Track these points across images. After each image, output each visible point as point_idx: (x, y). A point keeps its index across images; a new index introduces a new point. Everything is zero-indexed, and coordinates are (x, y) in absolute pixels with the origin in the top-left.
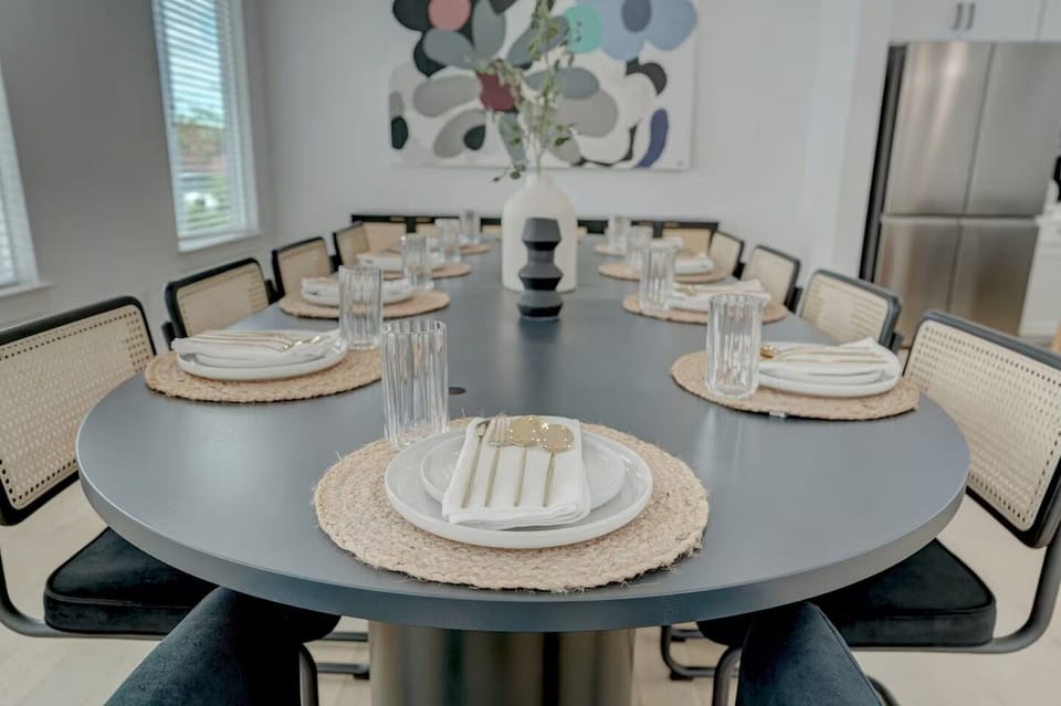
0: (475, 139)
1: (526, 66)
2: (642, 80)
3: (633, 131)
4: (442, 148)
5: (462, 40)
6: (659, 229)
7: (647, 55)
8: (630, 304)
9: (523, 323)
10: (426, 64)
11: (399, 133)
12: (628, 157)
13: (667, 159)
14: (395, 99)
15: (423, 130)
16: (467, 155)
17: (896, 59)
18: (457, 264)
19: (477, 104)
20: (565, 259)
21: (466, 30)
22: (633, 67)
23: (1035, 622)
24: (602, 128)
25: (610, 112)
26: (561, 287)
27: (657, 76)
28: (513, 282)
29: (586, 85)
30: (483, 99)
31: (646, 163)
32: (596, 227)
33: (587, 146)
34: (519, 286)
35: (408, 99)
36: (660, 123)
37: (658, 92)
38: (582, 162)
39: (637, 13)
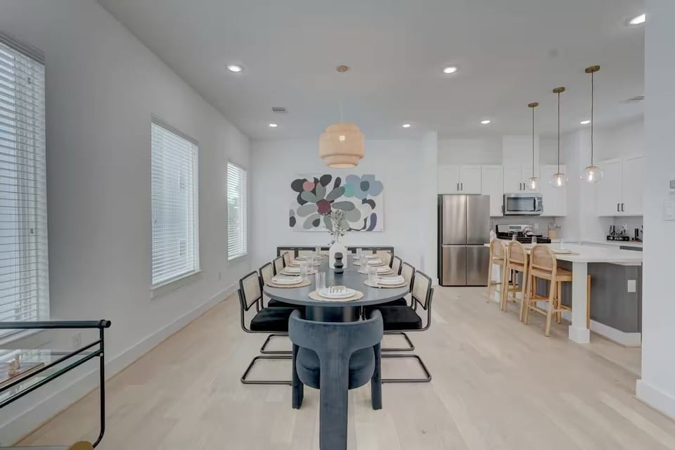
0: (316, 223)
1: (333, 201)
2: (367, 205)
3: (365, 220)
4: (306, 226)
5: (313, 194)
6: (375, 250)
7: (369, 197)
8: (359, 271)
9: (335, 276)
10: (301, 201)
11: (293, 222)
12: (365, 227)
13: (377, 228)
14: (291, 212)
15: (300, 221)
16: (313, 229)
17: (440, 199)
18: (317, 263)
19: (317, 213)
20: (344, 261)
21: (314, 191)
22: (365, 201)
23: (428, 326)
24: (356, 219)
25: (359, 214)
26: (343, 268)
27: (372, 204)
28: (332, 266)
29: (350, 206)
30: (319, 211)
31: (371, 229)
32: (353, 250)
33: (352, 225)
34: (334, 268)
35: (295, 211)
36: (374, 217)
37: (373, 208)
38: (350, 230)
39: (365, 186)
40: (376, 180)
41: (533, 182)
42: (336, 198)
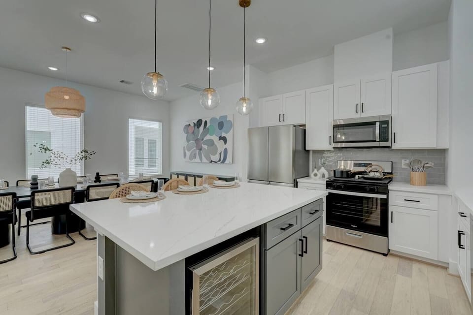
1: (203, 139)
2: (222, 141)
3: (220, 154)
4: (190, 158)
5: (193, 135)
7: (223, 135)
10: (188, 140)
12: (219, 160)
13: (227, 161)
19: (195, 148)
21: (193, 133)
22: (220, 138)
24: (215, 153)
25: (216, 149)
27: (224, 139)
29: (211, 143)
31: (223, 162)
33: (212, 157)
35: (186, 148)
36: (225, 152)
37: (225, 144)
38: (211, 162)
39: (221, 125)
40: (228, 119)
41: (245, 105)
42: (205, 137)
